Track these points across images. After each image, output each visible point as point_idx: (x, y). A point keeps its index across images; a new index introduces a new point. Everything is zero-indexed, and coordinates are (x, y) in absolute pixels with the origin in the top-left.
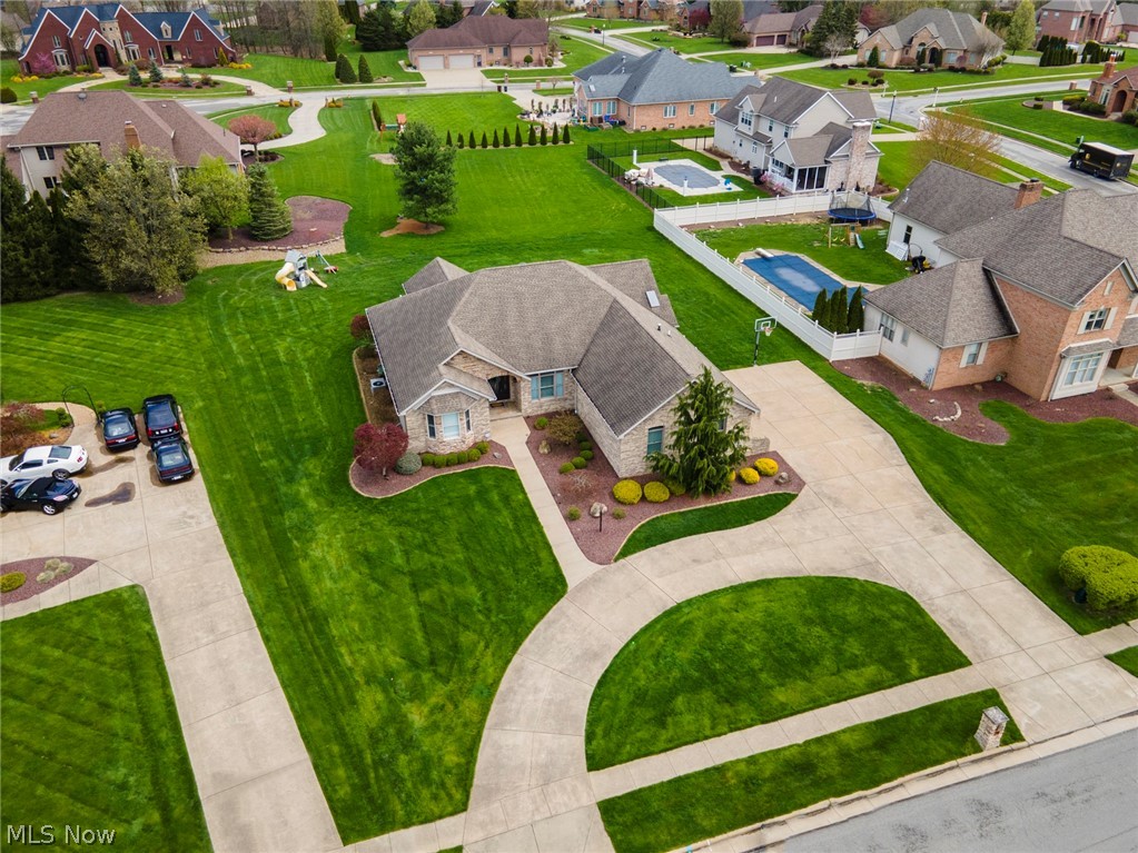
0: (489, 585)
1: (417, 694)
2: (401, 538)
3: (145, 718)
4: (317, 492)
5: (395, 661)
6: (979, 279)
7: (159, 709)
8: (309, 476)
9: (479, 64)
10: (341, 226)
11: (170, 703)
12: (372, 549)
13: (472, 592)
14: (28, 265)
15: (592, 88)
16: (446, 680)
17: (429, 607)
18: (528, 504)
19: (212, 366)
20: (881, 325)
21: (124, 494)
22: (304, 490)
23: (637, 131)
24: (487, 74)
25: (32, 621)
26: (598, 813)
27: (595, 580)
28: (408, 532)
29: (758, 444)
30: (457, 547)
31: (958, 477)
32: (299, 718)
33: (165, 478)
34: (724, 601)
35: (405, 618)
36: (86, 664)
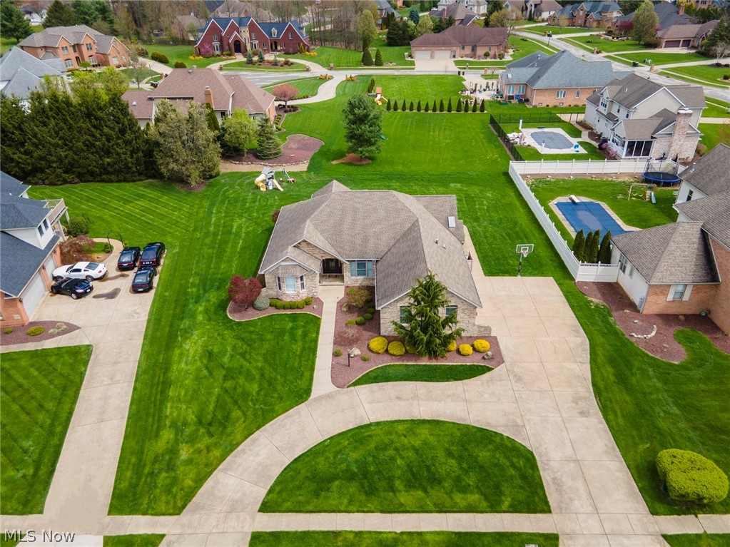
0: (266, 385)
1: (192, 440)
2: (234, 348)
3: (55, 417)
4: (206, 311)
5: (191, 418)
6: (695, 237)
7: (64, 415)
8: (208, 301)
9: (454, 56)
10: (311, 154)
11: (71, 413)
12: (216, 350)
13: (254, 388)
14: (132, 163)
15: (510, 76)
16: (211, 435)
17: (226, 391)
18: (316, 341)
19: (195, 230)
20: (620, 261)
21: (112, 295)
22: (201, 309)
23: (535, 106)
24: (457, 63)
25: (35, 354)
26: (249, 538)
27: (329, 396)
28: (240, 343)
29: (482, 329)
30: (261, 359)
31: (622, 379)
32: (126, 437)
33: (135, 289)
34: (401, 427)
35: (210, 394)
36: (45, 382)
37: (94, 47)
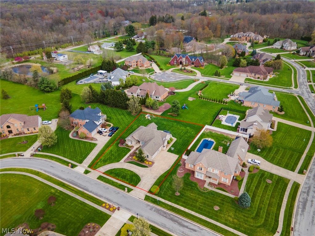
0: (115, 158)
4: (116, 143)
5: (103, 159)
8: (118, 141)
9: (247, 76)
10: (165, 110)
11: (90, 153)
12: (113, 150)
16: (103, 162)
18: (127, 154)
19: (127, 125)
23: (244, 105)
24: (246, 79)
26: (99, 176)
27: (122, 163)
28: (116, 151)
29: (153, 161)
30: (117, 154)
31: (166, 176)
32: (94, 159)
33: (109, 135)
34: (127, 170)
35: (107, 157)
36: (89, 148)
37: (142, 62)
